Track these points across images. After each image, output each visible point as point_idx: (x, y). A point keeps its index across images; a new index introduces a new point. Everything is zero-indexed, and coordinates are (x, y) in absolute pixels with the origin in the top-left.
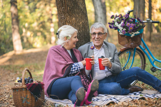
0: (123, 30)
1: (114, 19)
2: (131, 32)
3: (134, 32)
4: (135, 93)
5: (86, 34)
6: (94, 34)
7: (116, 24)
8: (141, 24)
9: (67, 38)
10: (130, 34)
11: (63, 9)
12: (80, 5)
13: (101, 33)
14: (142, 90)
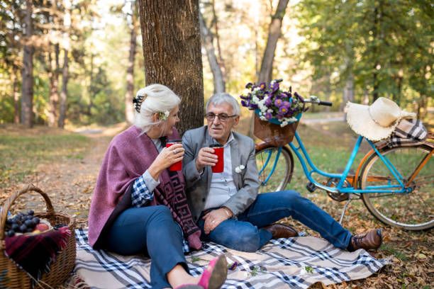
0: (266, 111)
1: (250, 89)
2: (281, 117)
3: (288, 117)
4: (282, 239)
5: (196, 113)
6: (212, 115)
7: (255, 99)
8: (301, 105)
9: (159, 115)
10: (280, 120)
11: (155, 55)
12: (191, 51)
13: (226, 114)
14: (296, 235)
